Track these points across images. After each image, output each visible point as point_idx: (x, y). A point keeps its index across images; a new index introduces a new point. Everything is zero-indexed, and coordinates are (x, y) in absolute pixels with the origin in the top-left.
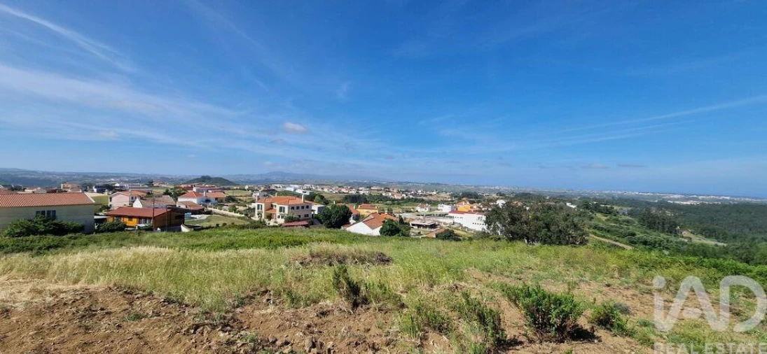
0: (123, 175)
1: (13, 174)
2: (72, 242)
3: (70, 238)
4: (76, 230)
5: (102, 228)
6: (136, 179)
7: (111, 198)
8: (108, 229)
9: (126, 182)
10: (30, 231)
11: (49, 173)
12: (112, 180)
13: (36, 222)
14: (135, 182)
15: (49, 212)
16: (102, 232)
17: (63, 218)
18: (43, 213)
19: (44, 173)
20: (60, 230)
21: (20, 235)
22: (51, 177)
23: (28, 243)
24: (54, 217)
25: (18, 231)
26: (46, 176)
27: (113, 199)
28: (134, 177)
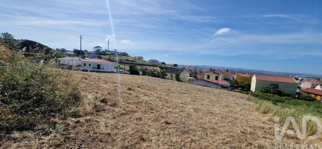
0: (303, 74)
1: (260, 72)
2: (287, 101)
3: (286, 99)
4: (288, 95)
5: (301, 97)
6: (309, 77)
7: (300, 84)
8: (304, 98)
9: (304, 78)
10: (267, 91)
11: (271, 72)
12: (297, 76)
13: (270, 88)
14: (309, 78)
15: (276, 84)
16: (301, 99)
17: (281, 88)
18: (273, 84)
19: (270, 72)
20: (280, 94)
21: (264, 92)
22: (272, 73)
23: (268, 97)
24: (278, 87)
25: (263, 90)
26: (270, 73)
27: (301, 83)
28: (308, 76)
